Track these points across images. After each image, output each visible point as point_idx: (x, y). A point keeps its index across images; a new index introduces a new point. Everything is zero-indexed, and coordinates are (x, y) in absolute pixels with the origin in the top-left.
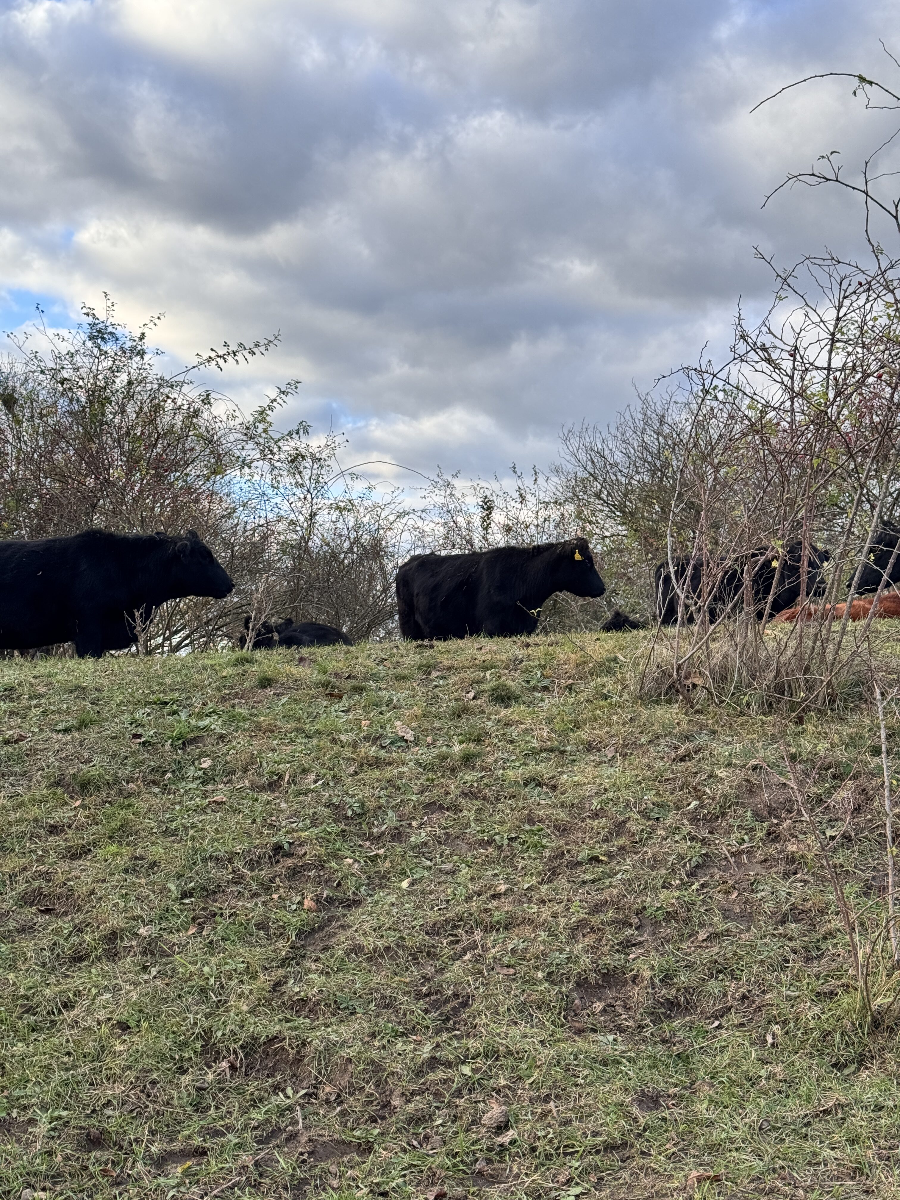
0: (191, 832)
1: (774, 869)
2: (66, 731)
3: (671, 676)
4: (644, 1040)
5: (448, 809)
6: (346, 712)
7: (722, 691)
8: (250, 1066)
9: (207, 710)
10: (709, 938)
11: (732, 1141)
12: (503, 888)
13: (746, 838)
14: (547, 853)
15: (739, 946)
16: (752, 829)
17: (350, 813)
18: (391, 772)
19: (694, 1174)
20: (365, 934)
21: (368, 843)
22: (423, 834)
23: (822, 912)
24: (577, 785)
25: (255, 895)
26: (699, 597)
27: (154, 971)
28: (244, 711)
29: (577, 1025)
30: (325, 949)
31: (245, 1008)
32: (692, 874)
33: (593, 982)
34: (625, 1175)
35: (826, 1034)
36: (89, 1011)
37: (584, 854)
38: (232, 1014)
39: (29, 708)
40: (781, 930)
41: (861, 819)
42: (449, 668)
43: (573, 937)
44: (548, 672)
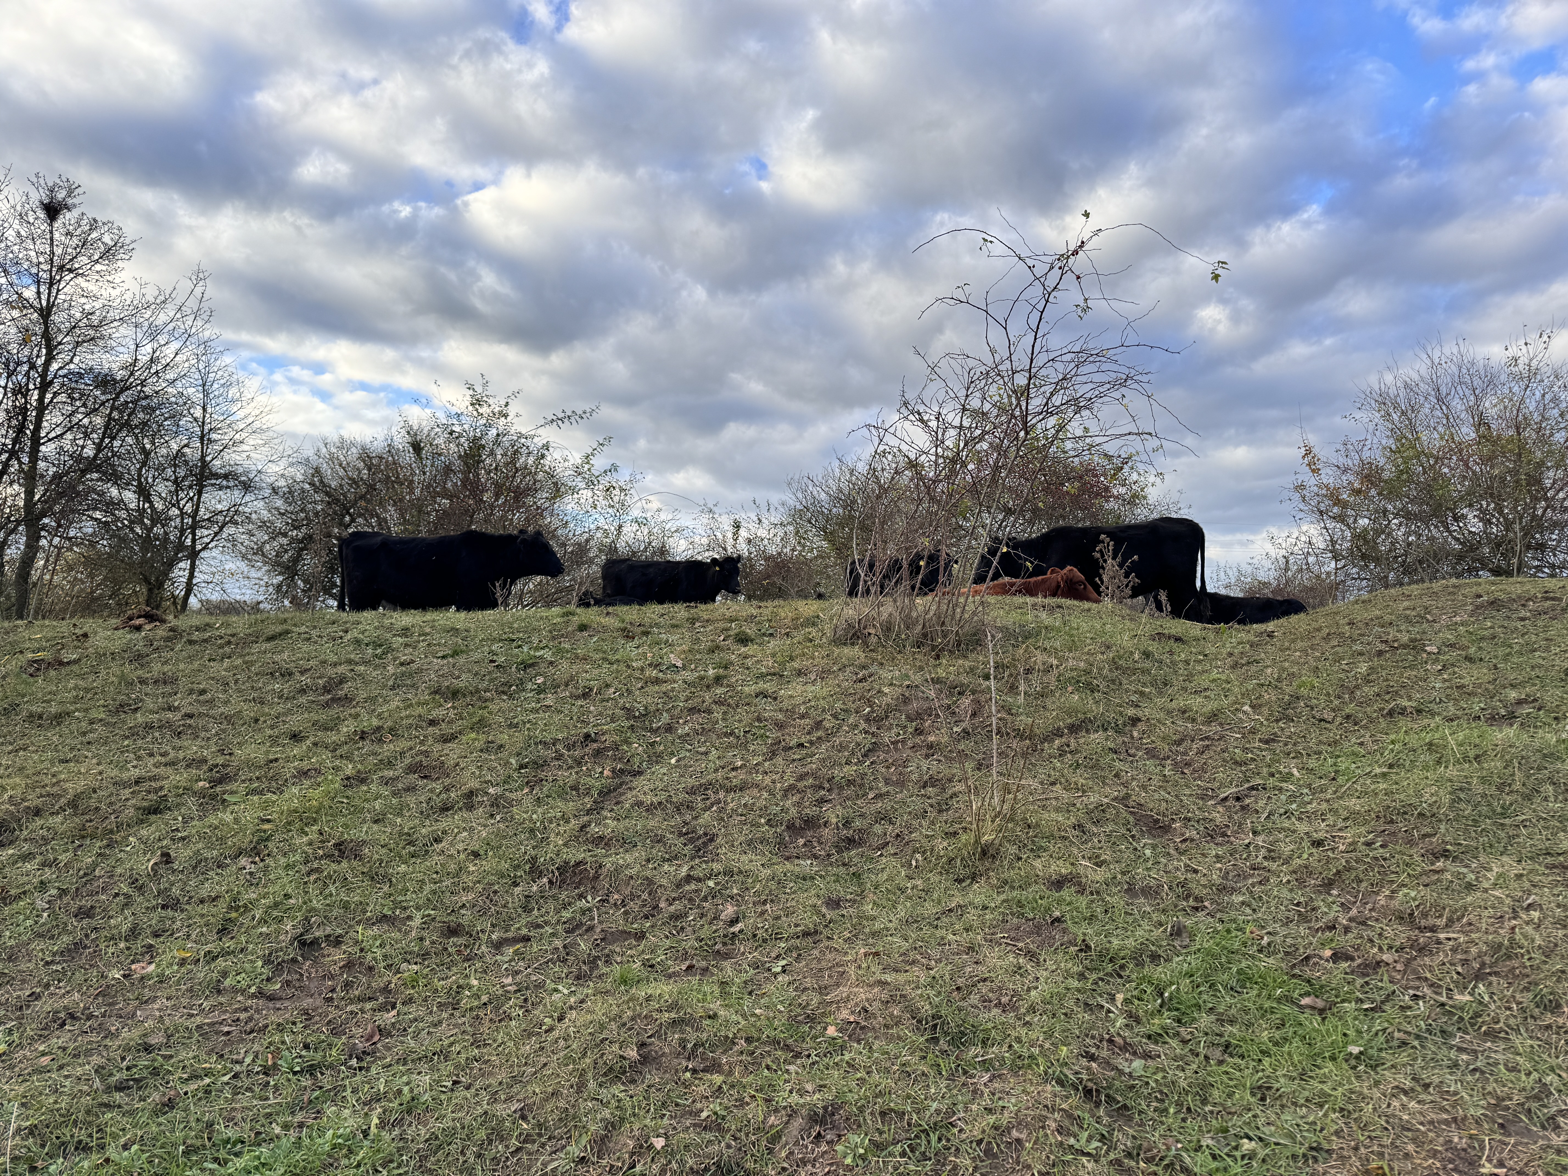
0: (528, 726)
1: (919, 753)
2: (443, 657)
3: (854, 627)
4: (831, 864)
5: (704, 712)
6: (637, 648)
7: (887, 637)
8: (563, 881)
9: (541, 645)
10: (875, 797)
11: (888, 929)
12: (739, 763)
13: (901, 732)
14: (770, 741)
15: (896, 802)
16: (905, 727)
17: (637, 714)
18: (667, 687)
19: (862, 951)
20: (645, 793)
21: (649, 734)
22: (687, 728)
23: (950, 780)
24: (791, 696)
25: (571, 767)
26: (873, 575)
27: (498, 818)
28: (567, 646)
29: (786, 854)
30: (617, 803)
32: (865, 755)
33: (798, 826)
34: (816, 952)
35: (950, 860)
36: (452, 844)
37: (793, 743)
39: (419, 642)
40: (923, 792)
41: (976, 721)
42: (707, 621)
43: (785, 796)
44: (773, 624)
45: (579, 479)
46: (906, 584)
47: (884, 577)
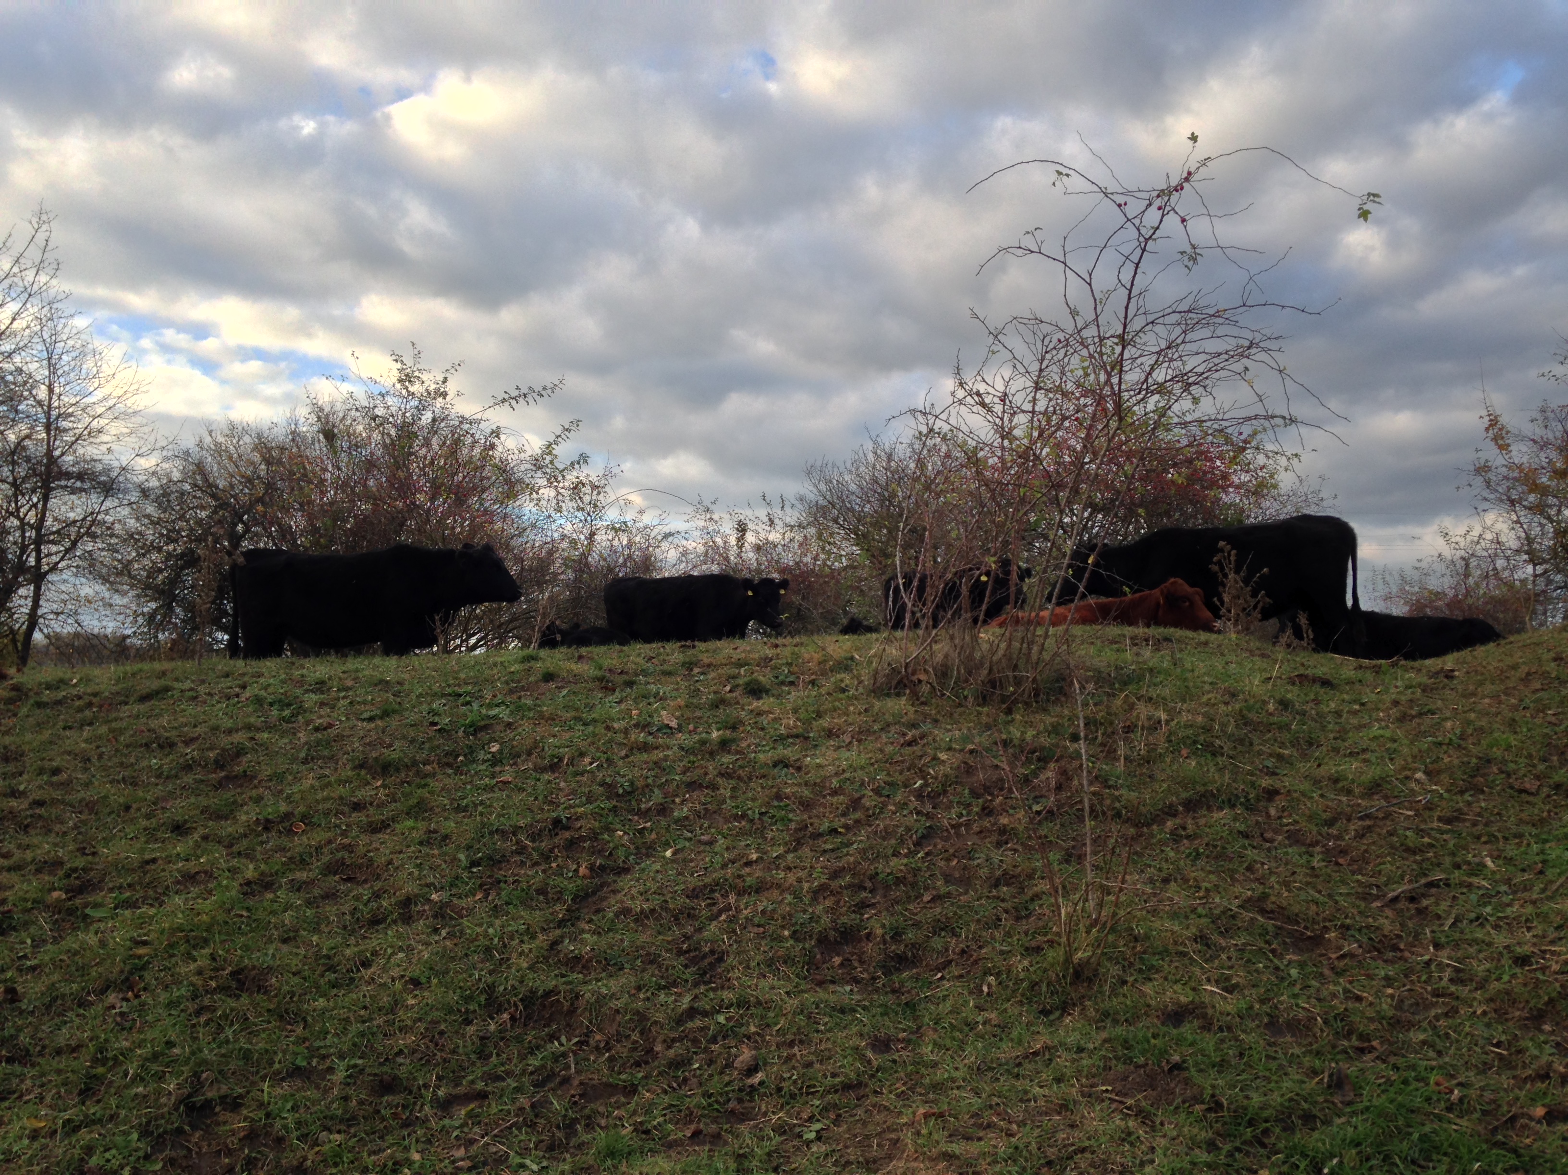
0: (480, 808)
1: (988, 840)
2: (371, 719)
3: (900, 672)
4: (877, 990)
5: (707, 788)
6: (618, 703)
7: (943, 685)
8: (529, 1017)
9: (496, 701)
10: (933, 900)
11: (953, 1080)
12: (754, 857)
13: (964, 812)
14: (793, 826)
15: (960, 907)
16: (969, 805)
17: (621, 791)
18: (659, 755)
19: (921, 1111)
20: (633, 898)
21: (636, 818)
22: (685, 809)
23: (1030, 877)
24: (819, 766)
25: (536, 864)
26: (924, 605)
27: (444, 933)
28: (529, 702)
29: (818, 977)
30: (598, 911)
31: (525, 965)
32: (918, 844)
33: (832, 939)
34: (860, 1112)
35: (1034, 985)
36: (385, 969)
37: (825, 826)
38: (513, 970)
39: (338, 699)
40: (994, 892)
41: (1064, 795)
42: (709, 666)
43: (815, 899)
44: (794, 669)
45: (539, 474)
46: (967, 615)
47: (937, 607)
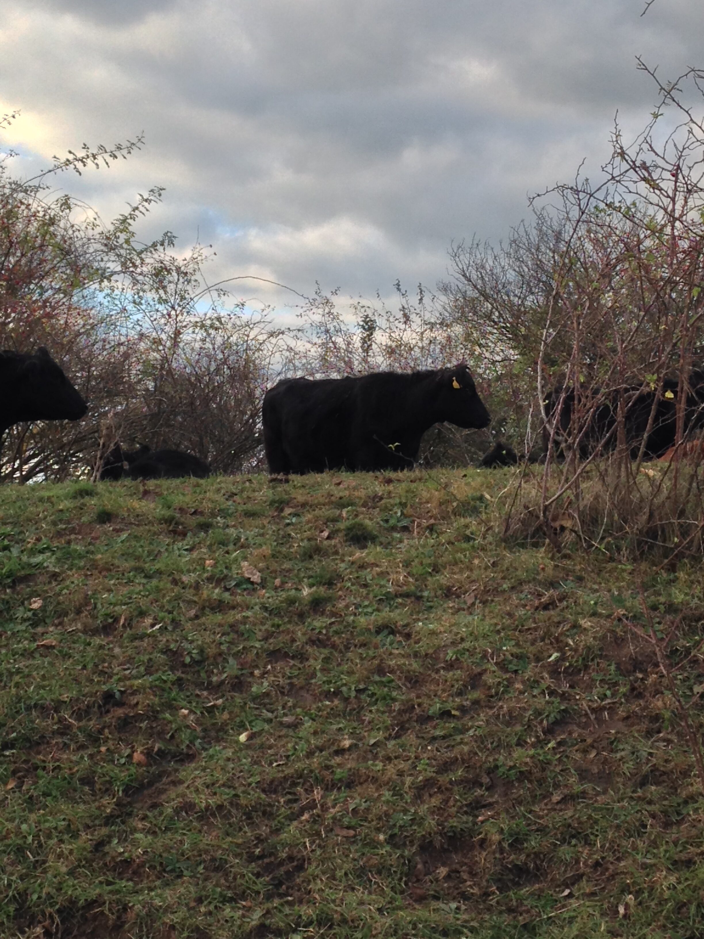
1: (636, 727)
3: (538, 517)
4: (489, 909)
5: (293, 658)
6: (190, 550)
7: (591, 535)
8: (67, 932)
9: (40, 546)
10: (564, 800)
12: (347, 743)
13: (609, 693)
14: (397, 706)
15: (595, 810)
16: (615, 684)
17: (188, 660)
18: (235, 616)
20: (197, 791)
21: (205, 693)
22: (266, 684)
23: (685, 774)
24: (433, 633)
25: (82, 747)
28: (80, 548)
29: (418, 891)
30: (154, 806)
31: (64, 869)
32: (549, 731)
33: (438, 845)
35: (681, 906)
38: (49, 875)
40: (640, 792)
42: (304, 505)
43: (419, 797)
44: (409, 511)
